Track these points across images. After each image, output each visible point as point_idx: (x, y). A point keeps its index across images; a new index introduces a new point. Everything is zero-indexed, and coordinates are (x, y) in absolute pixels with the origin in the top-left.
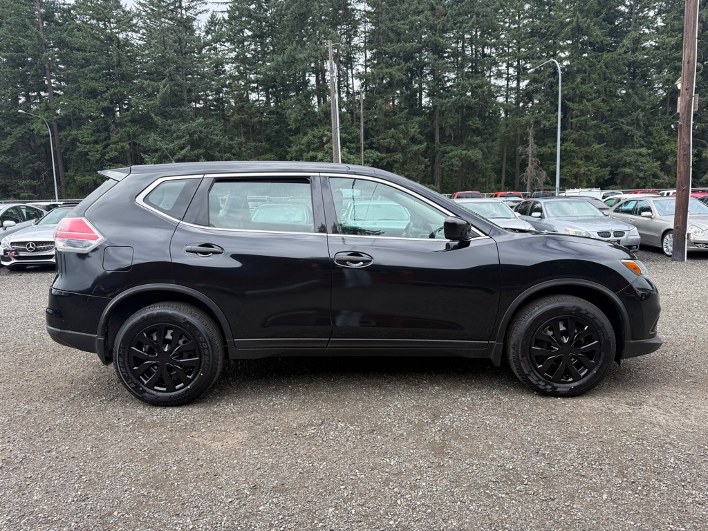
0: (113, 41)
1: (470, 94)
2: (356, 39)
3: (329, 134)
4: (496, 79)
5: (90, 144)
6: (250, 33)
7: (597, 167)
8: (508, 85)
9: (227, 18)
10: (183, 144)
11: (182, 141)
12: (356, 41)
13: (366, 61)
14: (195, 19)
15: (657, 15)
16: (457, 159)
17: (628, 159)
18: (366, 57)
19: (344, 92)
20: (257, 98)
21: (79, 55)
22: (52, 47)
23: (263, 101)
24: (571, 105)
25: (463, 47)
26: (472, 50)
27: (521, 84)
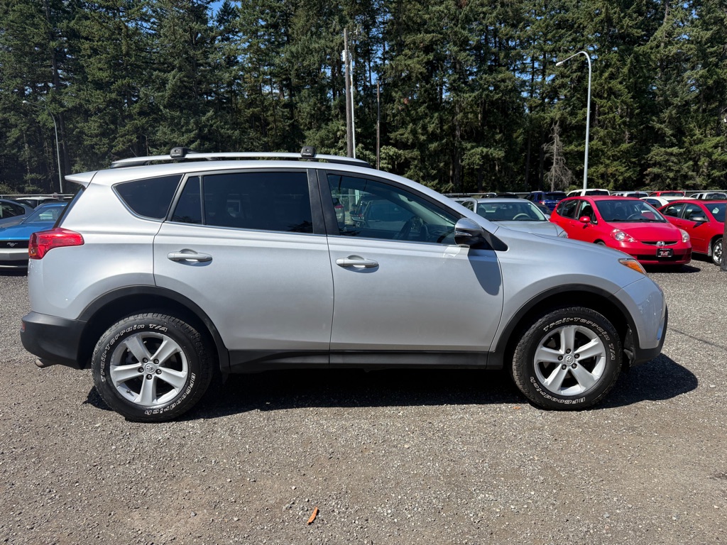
0: (122, 29)
1: (493, 88)
2: (374, 30)
3: (343, 128)
4: (521, 73)
5: (97, 137)
6: (263, 23)
7: (625, 167)
8: (533, 79)
9: (240, 7)
10: (193, 138)
11: (192, 135)
12: (374, 31)
13: (385, 53)
14: (206, 8)
15: (692, 7)
16: (478, 156)
17: (658, 158)
18: (384, 49)
19: (360, 85)
20: (270, 90)
21: (86, 45)
22: (60, 36)
23: (277, 94)
24: (598, 100)
25: (486, 39)
26: (495, 42)
27: (546, 79)
